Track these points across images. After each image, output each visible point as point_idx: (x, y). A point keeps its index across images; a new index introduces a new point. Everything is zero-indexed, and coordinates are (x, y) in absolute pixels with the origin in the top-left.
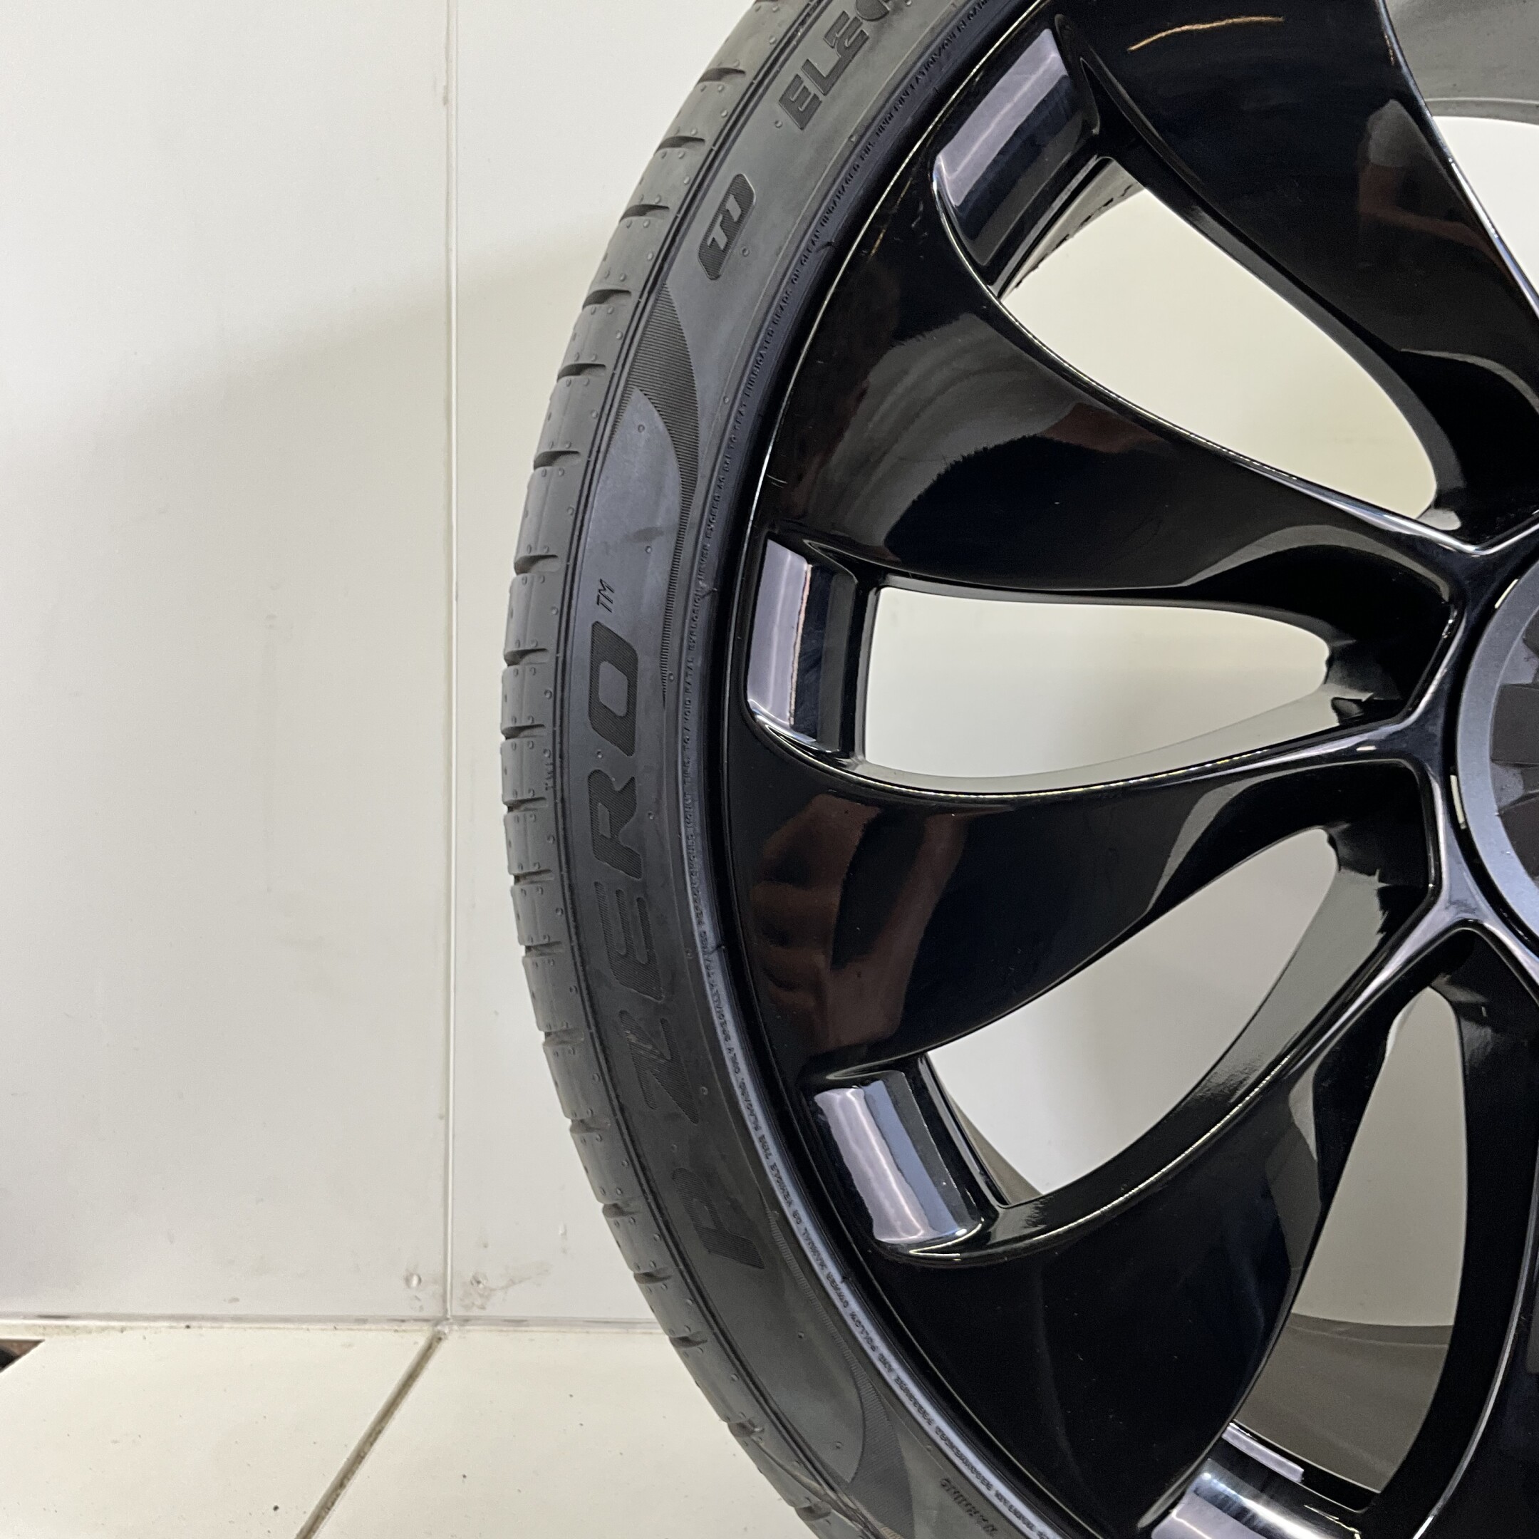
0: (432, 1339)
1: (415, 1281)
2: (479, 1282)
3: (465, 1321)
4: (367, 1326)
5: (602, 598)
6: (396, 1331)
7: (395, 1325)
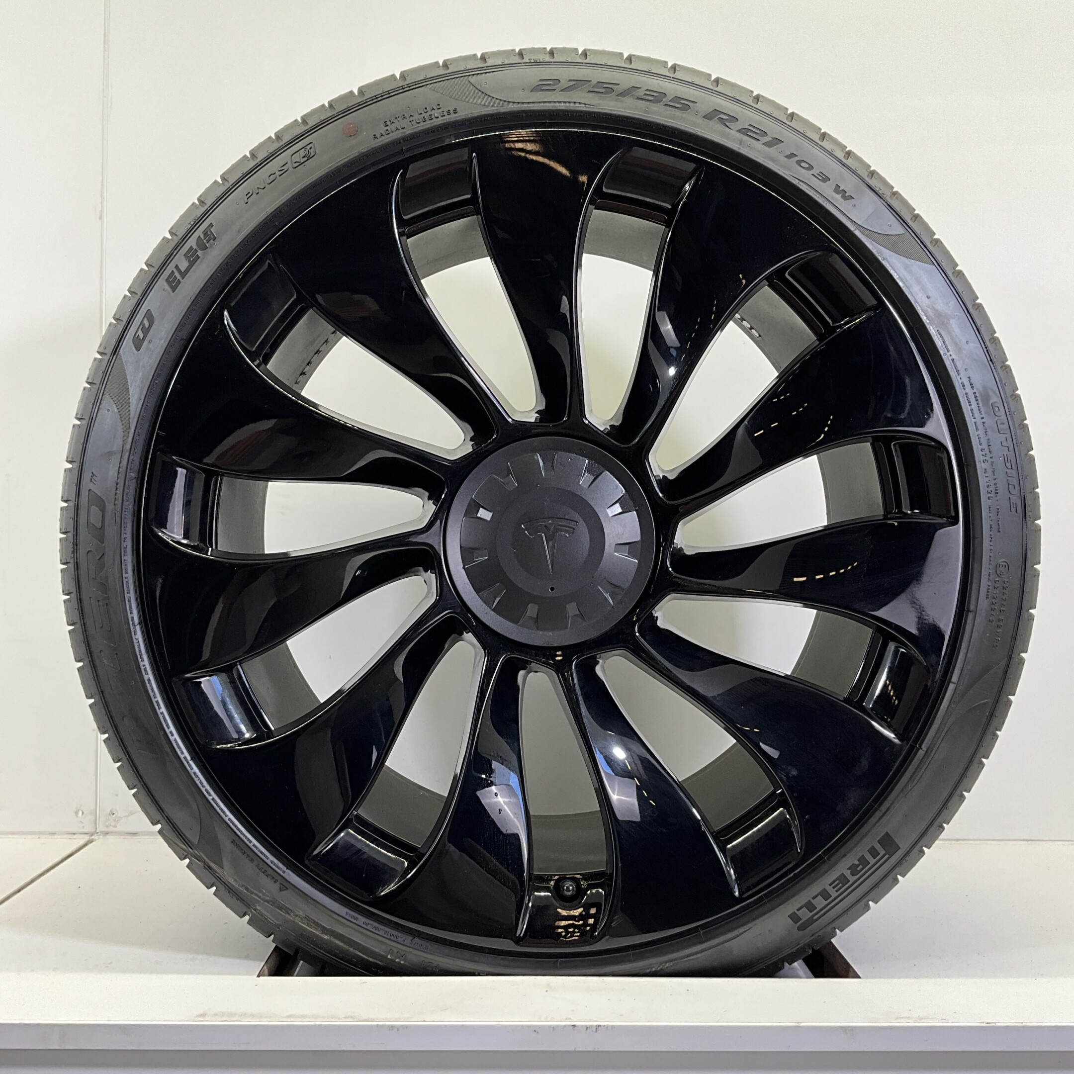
0: (89, 841)
1: (80, 813)
2: (113, 814)
3: (107, 833)
4: (55, 837)
5: (93, 480)
6: (70, 839)
7: (70, 836)
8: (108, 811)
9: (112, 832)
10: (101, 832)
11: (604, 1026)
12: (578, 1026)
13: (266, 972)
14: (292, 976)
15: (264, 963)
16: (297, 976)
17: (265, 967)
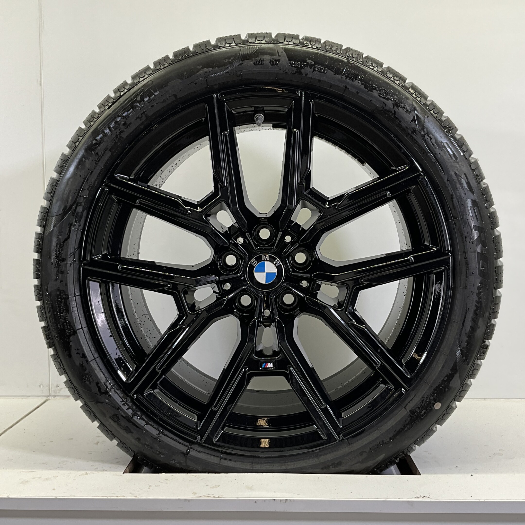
0: (46, 400)
1: (42, 386)
2: (58, 387)
3: (55, 396)
4: (30, 398)
7: (38, 398)
8: (56, 384)
9: (58, 396)
10: (52, 395)
11: (289, 500)
12: (277, 500)
13: (128, 470)
14: (141, 473)
15: (126, 467)
16: (144, 473)
17: (127, 468)
